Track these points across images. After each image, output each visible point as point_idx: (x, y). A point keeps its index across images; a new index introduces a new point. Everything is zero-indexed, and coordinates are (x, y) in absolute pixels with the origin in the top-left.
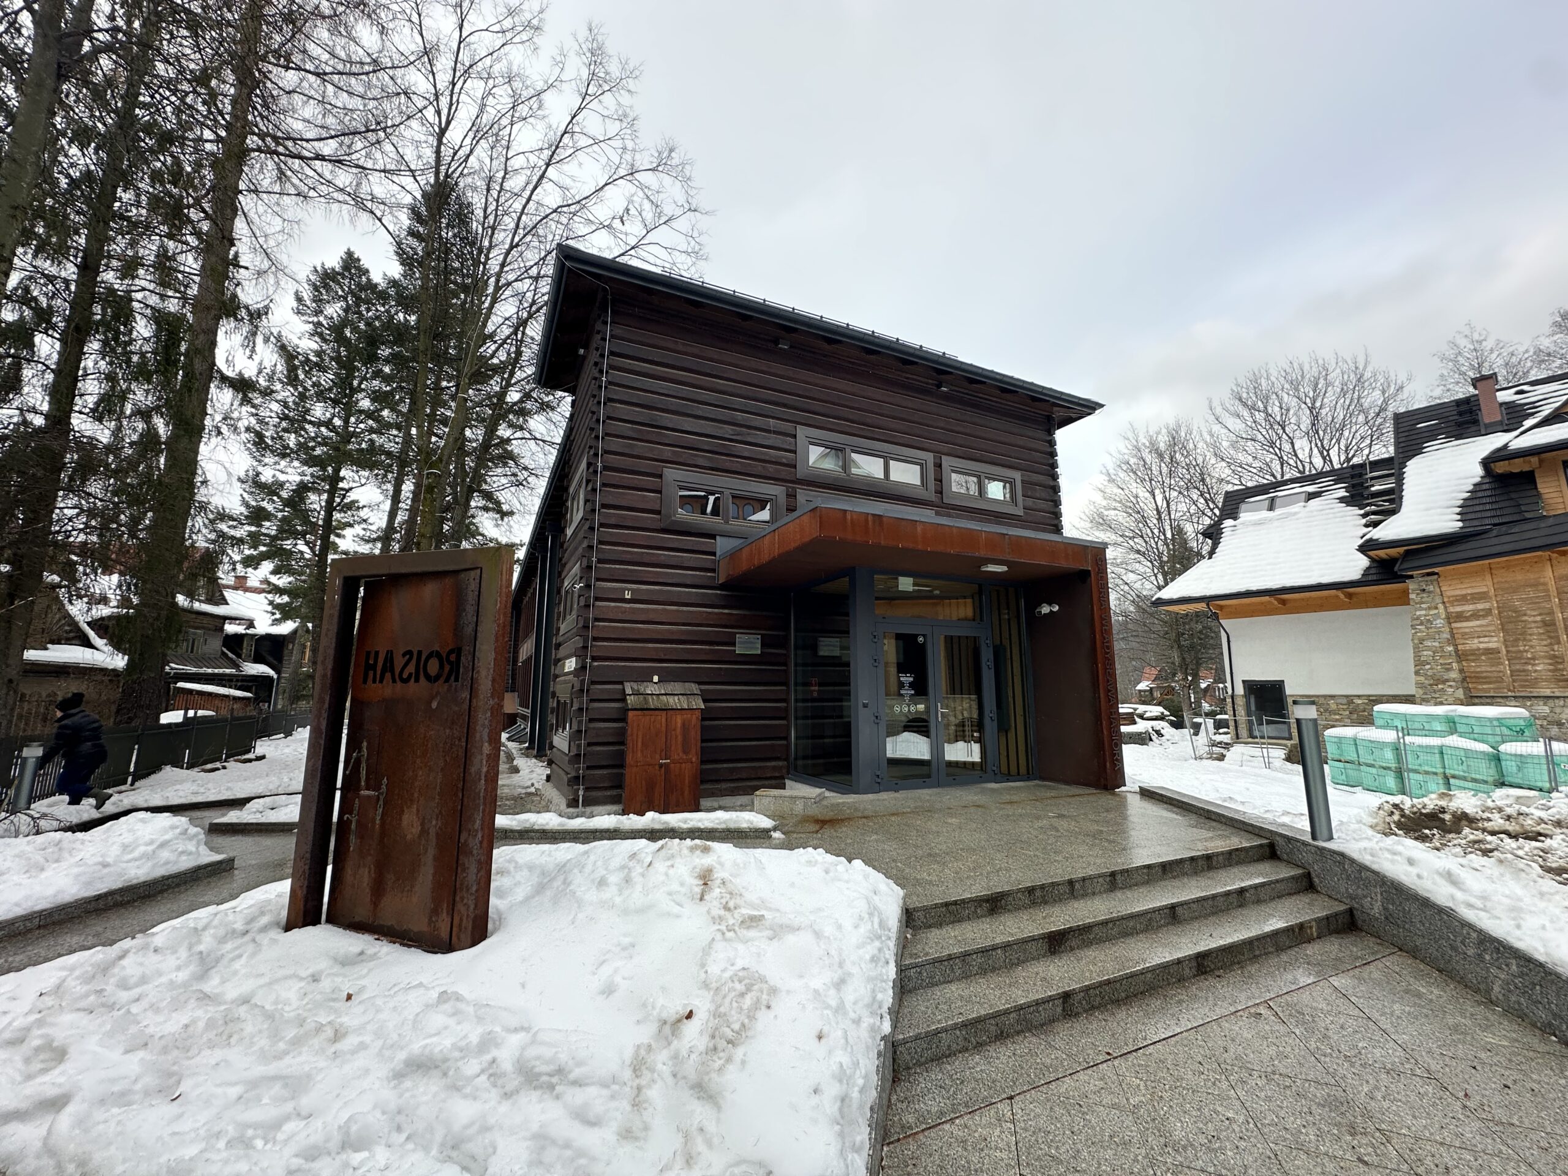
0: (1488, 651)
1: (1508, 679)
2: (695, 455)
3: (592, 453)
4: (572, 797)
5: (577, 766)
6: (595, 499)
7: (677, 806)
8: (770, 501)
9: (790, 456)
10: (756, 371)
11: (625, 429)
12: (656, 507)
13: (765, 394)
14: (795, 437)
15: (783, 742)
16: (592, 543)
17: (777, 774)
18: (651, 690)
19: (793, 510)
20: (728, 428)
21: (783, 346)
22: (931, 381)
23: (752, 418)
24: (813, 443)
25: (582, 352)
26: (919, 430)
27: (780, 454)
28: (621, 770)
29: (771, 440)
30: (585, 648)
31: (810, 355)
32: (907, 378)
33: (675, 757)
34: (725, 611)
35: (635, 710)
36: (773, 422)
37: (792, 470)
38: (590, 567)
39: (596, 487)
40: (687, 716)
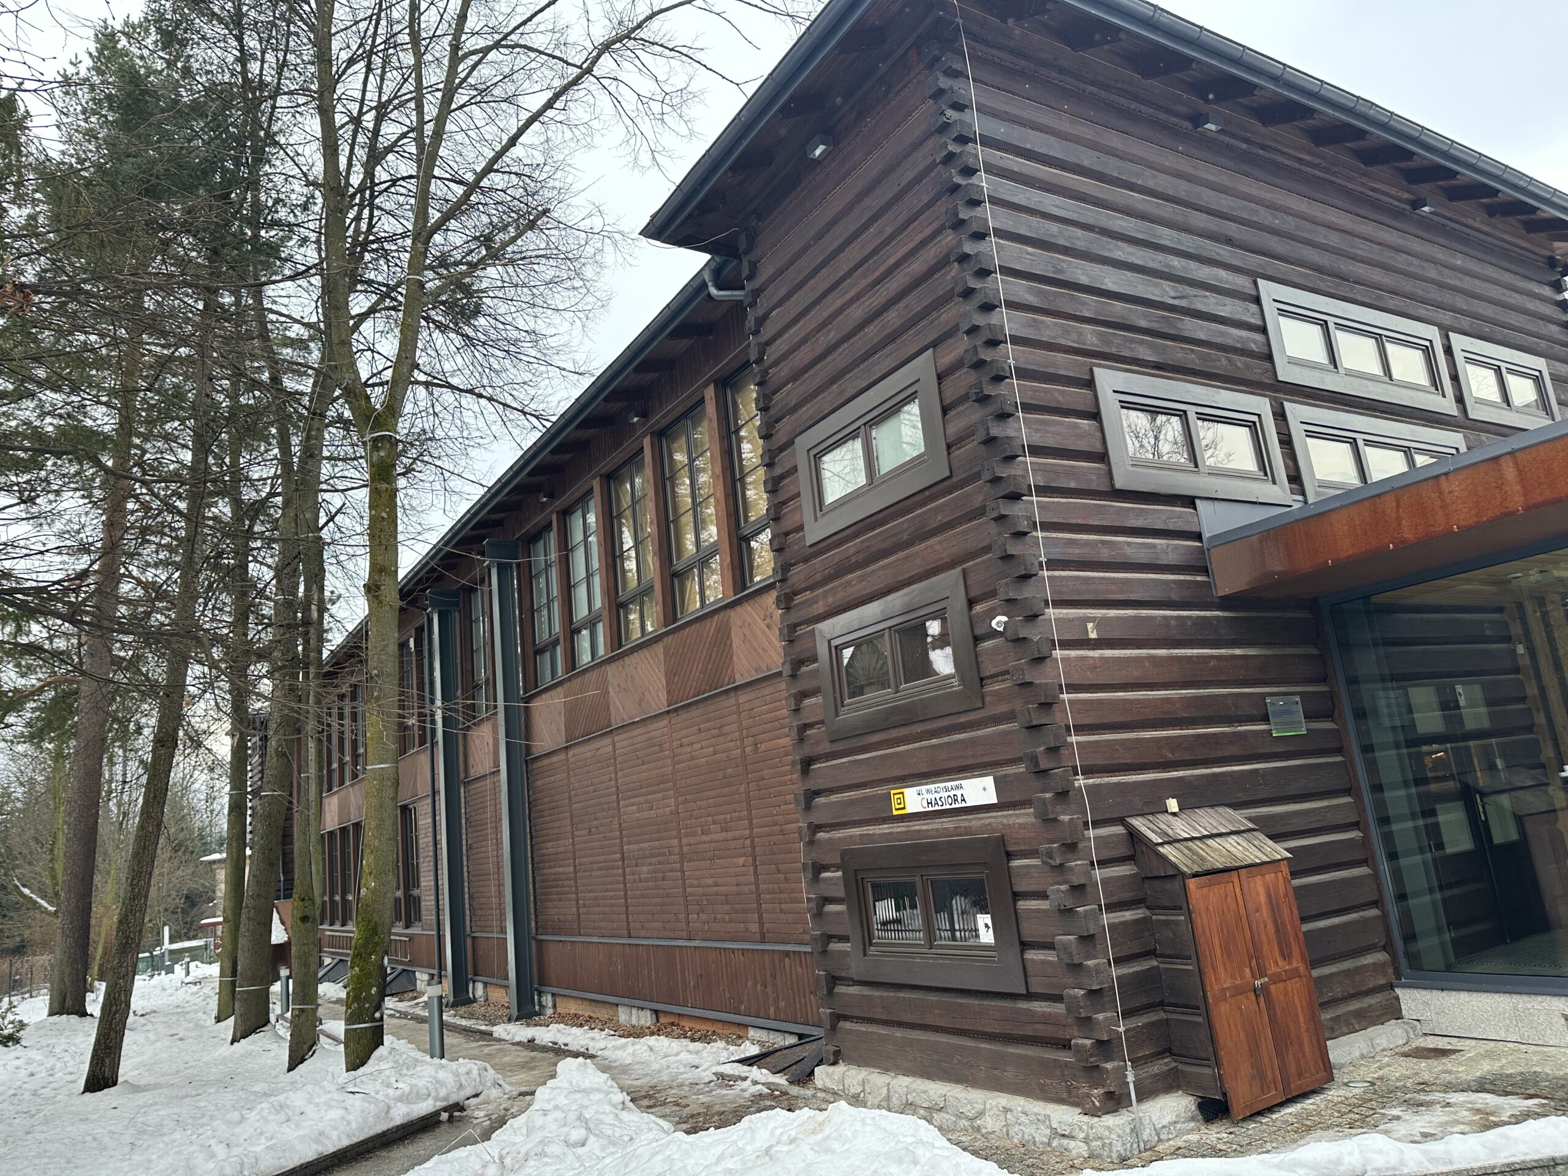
2: (1132, 341)
3: (979, 342)
4: (1101, 1091)
5: (1100, 1016)
6: (1011, 433)
7: (1300, 1076)
8: (1252, 426)
9: (1259, 337)
10: (1179, 175)
11: (1021, 290)
12: (1098, 447)
13: (1200, 220)
14: (1257, 300)
15: (1374, 912)
16: (1024, 525)
17: (1383, 981)
18: (1181, 828)
19: (1286, 442)
20: (1166, 285)
21: (1211, 126)
22: (1406, 196)
23: (1193, 265)
24: (1282, 312)
25: (818, 152)
26: (1408, 286)
27: (1244, 334)
28: (1162, 1015)
29: (1228, 308)
30: (1053, 750)
31: (1244, 146)
32: (1373, 190)
33: (1273, 969)
34: (1238, 652)
35: (1196, 875)
36: (1222, 273)
37: (1267, 365)
38: (1026, 577)
39: (1009, 409)
40: (1270, 877)
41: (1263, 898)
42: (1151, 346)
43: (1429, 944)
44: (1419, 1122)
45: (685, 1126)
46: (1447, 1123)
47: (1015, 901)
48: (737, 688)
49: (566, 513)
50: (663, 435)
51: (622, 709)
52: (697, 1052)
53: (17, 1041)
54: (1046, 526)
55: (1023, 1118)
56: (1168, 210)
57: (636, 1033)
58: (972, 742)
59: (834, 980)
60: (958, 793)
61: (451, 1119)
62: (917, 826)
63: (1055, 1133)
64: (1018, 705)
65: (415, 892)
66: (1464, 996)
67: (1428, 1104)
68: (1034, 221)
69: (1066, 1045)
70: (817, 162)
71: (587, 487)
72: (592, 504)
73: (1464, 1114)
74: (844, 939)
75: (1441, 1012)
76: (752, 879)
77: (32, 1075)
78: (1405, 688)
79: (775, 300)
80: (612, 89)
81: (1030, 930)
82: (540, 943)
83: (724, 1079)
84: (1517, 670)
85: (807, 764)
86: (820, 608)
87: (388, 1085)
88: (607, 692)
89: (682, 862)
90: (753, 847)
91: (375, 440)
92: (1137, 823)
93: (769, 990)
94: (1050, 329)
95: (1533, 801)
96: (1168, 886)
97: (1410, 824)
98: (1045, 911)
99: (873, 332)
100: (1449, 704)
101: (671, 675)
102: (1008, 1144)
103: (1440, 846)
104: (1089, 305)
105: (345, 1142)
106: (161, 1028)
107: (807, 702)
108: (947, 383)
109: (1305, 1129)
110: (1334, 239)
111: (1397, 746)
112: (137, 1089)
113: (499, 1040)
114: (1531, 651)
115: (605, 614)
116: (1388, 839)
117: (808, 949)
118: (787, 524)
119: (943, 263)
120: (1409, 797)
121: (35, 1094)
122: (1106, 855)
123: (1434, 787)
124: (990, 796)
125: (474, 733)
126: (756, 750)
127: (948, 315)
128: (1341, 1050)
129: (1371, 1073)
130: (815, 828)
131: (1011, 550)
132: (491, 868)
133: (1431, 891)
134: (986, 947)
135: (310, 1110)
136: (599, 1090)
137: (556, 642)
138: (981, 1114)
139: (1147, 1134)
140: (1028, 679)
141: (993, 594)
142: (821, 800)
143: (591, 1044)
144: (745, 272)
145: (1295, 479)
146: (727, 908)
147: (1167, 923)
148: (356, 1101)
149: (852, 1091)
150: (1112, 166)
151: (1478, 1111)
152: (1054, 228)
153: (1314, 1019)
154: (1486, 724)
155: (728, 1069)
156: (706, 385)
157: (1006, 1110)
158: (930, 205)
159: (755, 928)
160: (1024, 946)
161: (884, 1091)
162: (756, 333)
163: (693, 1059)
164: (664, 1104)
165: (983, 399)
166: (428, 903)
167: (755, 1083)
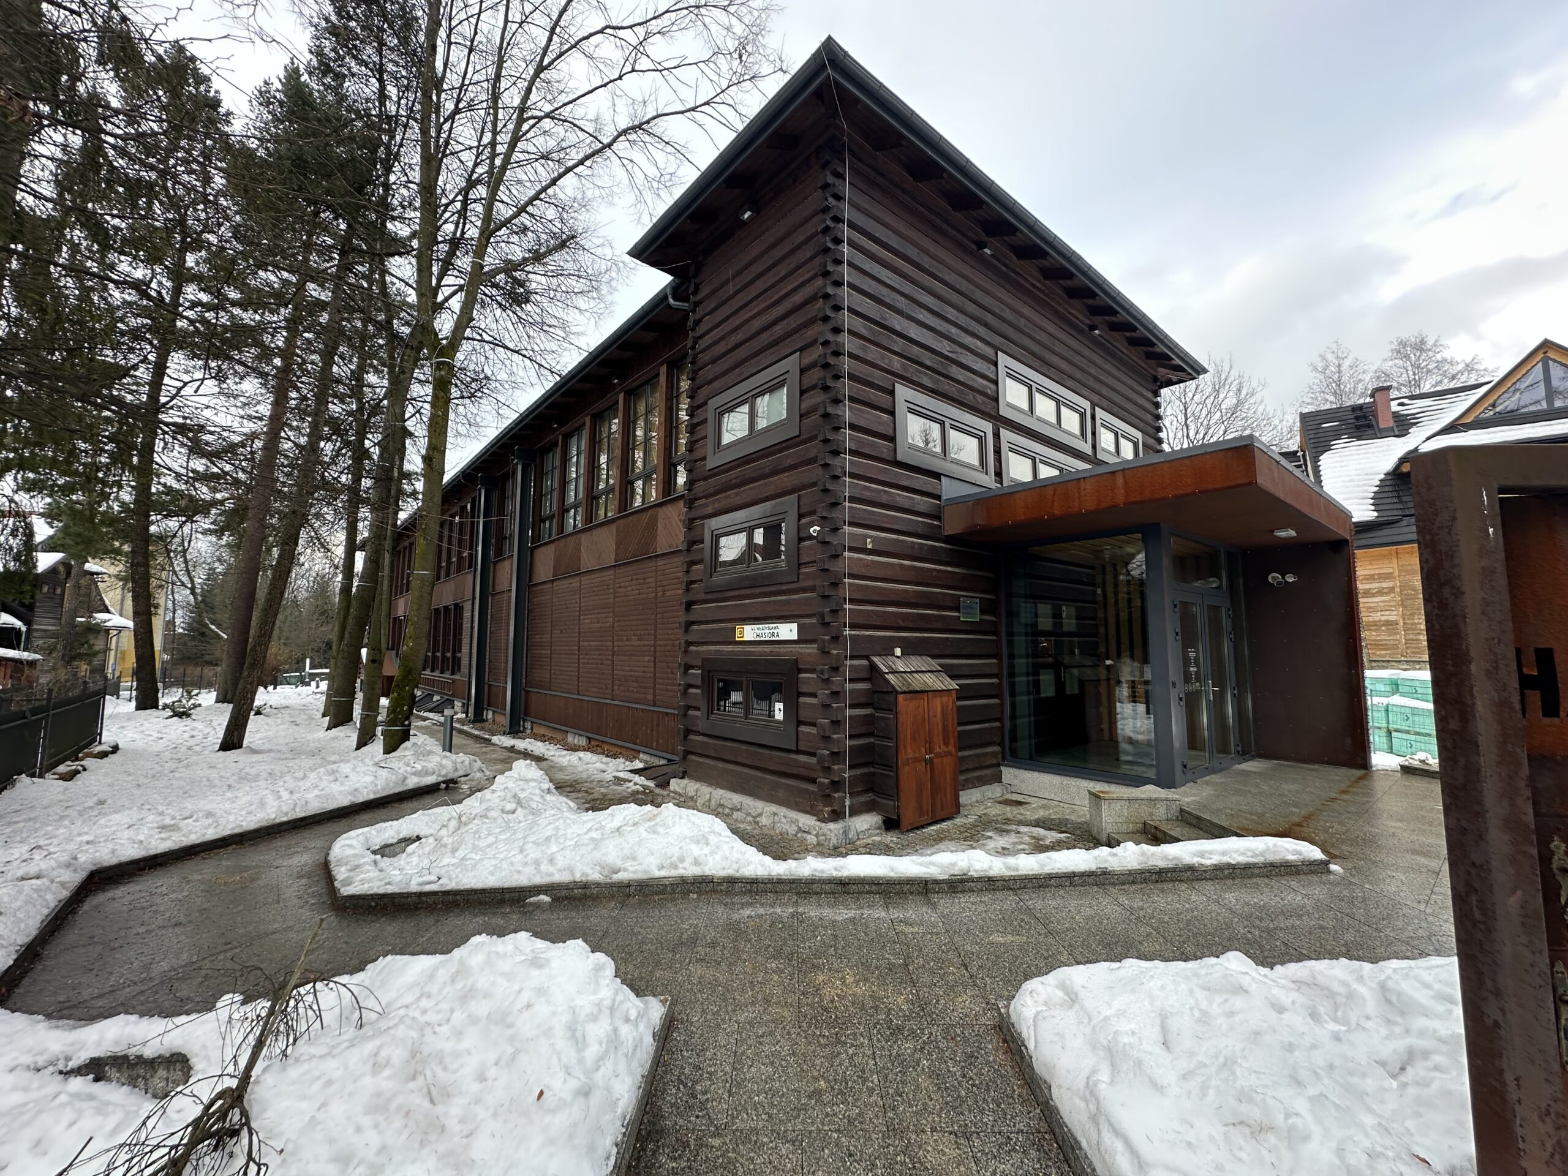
0: (1388, 623)
1: (1402, 647)
2: (920, 372)
3: (829, 351)
4: (830, 809)
5: (836, 767)
6: (839, 413)
7: (942, 810)
8: (980, 438)
9: (993, 387)
10: (964, 277)
11: (859, 325)
12: (890, 433)
13: (971, 308)
14: (996, 364)
15: (997, 724)
16: (838, 472)
17: (995, 762)
18: (900, 666)
19: (998, 452)
20: (945, 342)
21: (987, 251)
22: (1087, 322)
23: (963, 334)
24: (1009, 375)
25: (746, 216)
26: (1078, 375)
27: (985, 383)
28: (872, 770)
29: (979, 365)
30: (834, 612)
31: (1004, 269)
32: (1071, 314)
33: (937, 750)
34: (949, 569)
35: (904, 693)
36: (979, 343)
37: (995, 404)
38: (835, 505)
39: (841, 397)
40: (945, 699)
41: (939, 710)
42: (931, 378)
43: (1023, 744)
44: (1001, 842)
45: (587, 806)
46: (1016, 843)
47: (798, 697)
48: (656, 556)
49: (568, 437)
50: (633, 394)
51: (588, 561)
52: (607, 763)
53: (189, 716)
54: (852, 475)
55: (784, 820)
56: (954, 297)
57: (574, 749)
58: (788, 602)
59: (688, 732)
60: (776, 631)
61: (447, 788)
62: (749, 648)
63: (800, 830)
64: (818, 582)
65: (459, 655)
66: (1036, 774)
67: (1008, 832)
68: (873, 283)
69: (813, 781)
70: (745, 223)
71: (582, 421)
72: (584, 433)
73: (1027, 839)
74: (698, 709)
75: (1022, 781)
76: (652, 670)
77: (193, 737)
78: (1036, 604)
79: (708, 310)
80: (629, 168)
81: (804, 715)
82: (527, 692)
83: (618, 781)
84: (1095, 602)
85: (689, 605)
86: (709, 510)
87: (408, 765)
88: (580, 550)
89: (613, 656)
90: (655, 652)
91: (438, 363)
92: (876, 660)
93: (654, 733)
94: (873, 353)
95: (1089, 674)
96: (887, 697)
97: (1025, 679)
98: (814, 705)
99: (765, 338)
100: (1057, 616)
101: (619, 543)
102: (772, 833)
103: (1038, 692)
104: (899, 344)
105: (372, 797)
106: (287, 718)
107: (695, 567)
108: (806, 376)
109: (939, 839)
110: (1044, 338)
111: (1026, 635)
112: (254, 752)
113: (494, 745)
114: (1104, 595)
115: (584, 502)
116: (1012, 685)
117: (676, 712)
118: (698, 454)
119: (813, 298)
120: (1027, 664)
121: (190, 748)
122: (855, 676)
123: (1041, 660)
124: (794, 636)
125: (500, 566)
126: (663, 595)
127: (811, 333)
128: (967, 797)
129: (980, 811)
130: (689, 644)
131: (829, 486)
132: (503, 646)
133: (1029, 716)
134: (778, 722)
135: (352, 776)
136: (535, 780)
137: (553, 516)
138: (760, 815)
139: (852, 835)
140: (826, 567)
141: (813, 513)
142: (695, 627)
143: (546, 752)
144: (691, 290)
145: (999, 474)
146: (635, 684)
147: (883, 718)
148: (384, 773)
149: (690, 794)
150: (926, 262)
151: (1034, 838)
152: (885, 291)
153: (955, 779)
154: (1073, 629)
155: (621, 775)
156: (662, 364)
157: (775, 814)
158: (811, 259)
159: (650, 697)
160: (800, 723)
161: (708, 797)
162: (693, 330)
163: (603, 767)
164: (579, 791)
165: (826, 388)
166: (465, 662)
167: (636, 784)
